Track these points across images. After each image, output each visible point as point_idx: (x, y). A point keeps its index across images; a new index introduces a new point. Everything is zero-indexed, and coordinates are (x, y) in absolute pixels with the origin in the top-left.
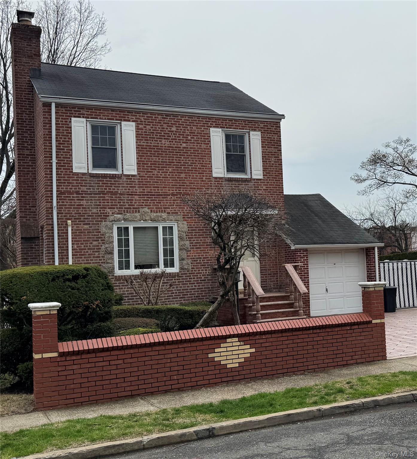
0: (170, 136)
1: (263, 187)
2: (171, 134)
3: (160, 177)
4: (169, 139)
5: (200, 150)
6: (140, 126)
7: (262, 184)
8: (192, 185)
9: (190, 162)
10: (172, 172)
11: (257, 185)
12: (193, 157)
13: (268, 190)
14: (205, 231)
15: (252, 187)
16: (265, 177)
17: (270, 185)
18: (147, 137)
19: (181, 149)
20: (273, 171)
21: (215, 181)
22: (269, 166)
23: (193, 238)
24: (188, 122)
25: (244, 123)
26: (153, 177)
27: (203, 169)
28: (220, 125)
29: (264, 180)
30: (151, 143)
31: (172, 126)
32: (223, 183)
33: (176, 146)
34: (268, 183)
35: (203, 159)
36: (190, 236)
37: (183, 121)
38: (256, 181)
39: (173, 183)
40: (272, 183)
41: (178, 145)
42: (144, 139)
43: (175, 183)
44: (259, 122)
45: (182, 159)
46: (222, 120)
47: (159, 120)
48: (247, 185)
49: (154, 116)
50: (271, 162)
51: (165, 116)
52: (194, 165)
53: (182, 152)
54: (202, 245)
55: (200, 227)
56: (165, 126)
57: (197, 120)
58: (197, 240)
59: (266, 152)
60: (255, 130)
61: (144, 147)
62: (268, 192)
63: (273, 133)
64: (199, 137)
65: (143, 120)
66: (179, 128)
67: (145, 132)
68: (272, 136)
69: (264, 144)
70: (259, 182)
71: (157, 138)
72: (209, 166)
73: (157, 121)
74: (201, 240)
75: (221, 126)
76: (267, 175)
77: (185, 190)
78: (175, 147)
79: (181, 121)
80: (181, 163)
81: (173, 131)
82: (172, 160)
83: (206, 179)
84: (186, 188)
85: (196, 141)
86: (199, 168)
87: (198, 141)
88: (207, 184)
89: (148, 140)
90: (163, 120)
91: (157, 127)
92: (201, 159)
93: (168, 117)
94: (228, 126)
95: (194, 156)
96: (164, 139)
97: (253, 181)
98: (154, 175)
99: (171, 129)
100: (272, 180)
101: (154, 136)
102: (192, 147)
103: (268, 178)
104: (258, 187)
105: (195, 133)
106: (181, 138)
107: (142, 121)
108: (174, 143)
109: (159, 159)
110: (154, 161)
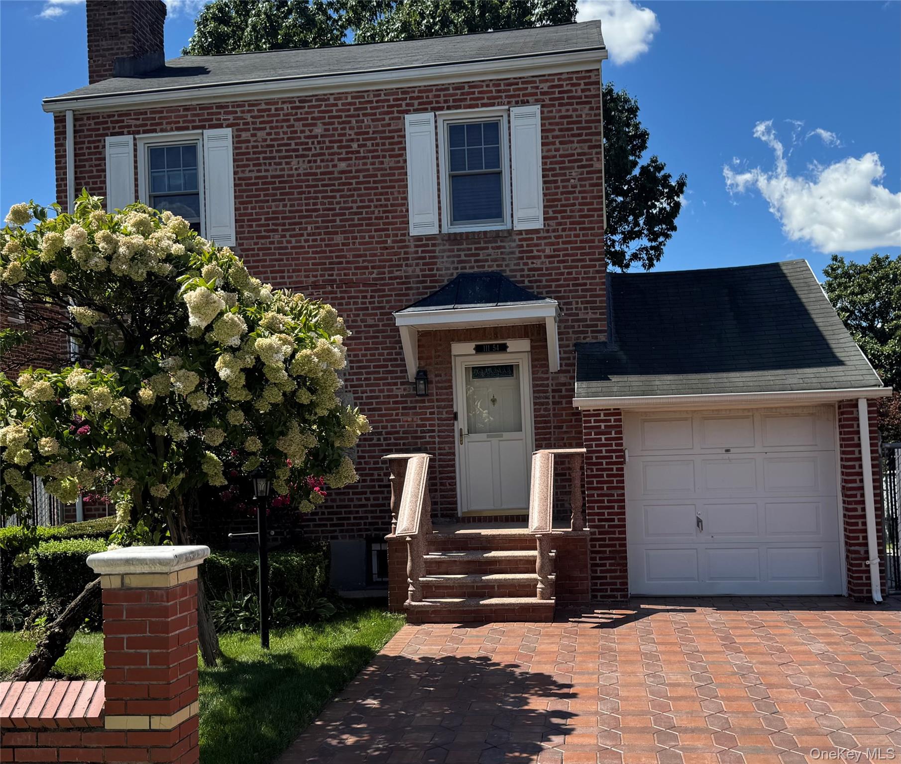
0: (310, 149)
1: (544, 251)
2: (313, 143)
3: (286, 248)
4: (307, 156)
5: (379, 173)
6: (245, 135)
7: (543, 242)
8: (360, 259)
9: (354, 205)
10: (314, 234)
11: (528, 246)
12: (363, 191)
13: (559, 256)
14: (390, 368)
15: (513, 253)
16: (551, 222)
17: (564, 243)
18: (258, 159)
19: (336, 175)
20: (574, 205)
21: (416, 246)
22: (562, 193)
23: (361, 386)
24: (352, 108)
25: (494, 89)
26: (270, 249)
27: (387, 218)
28: (431, 103)
29: (548, 231)
30: (267, 171)
31: (315, 125)
32: (437, 249)
33: (322, 170)
34: (560, 237)
35: (387, 193)
36: (355, 383)
37: (340, 107)
38: (524, 236)
39: (315, 258)
40: (570, 236)
41: (327, 167)
42: (251, 163)
43: (320, 258)
44: (537, 79)
45: (338, 199)
46: (437, 90)
47: (284, 115)
48: (499, 248)
49: (273, 107)
50: (568, 180)
51: (300, 102)
52: (364, 211)
53: (336, 182)
54: (384, 403)
55: (379, 360)
56: (298, 126)
57: (375, 99)
58: (371, 391)
59: (555, 157)
60: (525, 103)
61: (253, 181)
62: (558, 262)
63: (577, 103)
64: (378, 141)
65: (250, 120)
66: (331, 127)
67: (253, 147)
68: (575, 110)
69: (550, 135)
70: (532, 239)
71: (280, 158)
72: (402, 211)
73: (282, 117)
74: (382, 391)
75: (434, 105)
76: (556, 218)
77: (342, 272)
78: (322, 174)
79: (334, 108)
80: (334, 209)
81: (316, 137)
82: (314, 204)
83: (394, 242)
84: (345, 269)
85: (370, 151)
86: (376, 218)
87: (377, 151)
88: (395, 254)
89: (260, 165)
90: (294, 111)
91: (281, 131)
92: (381, 194)
93: (306, 105)
94: (451, 104)
95: (366, 189)
96: (297, 156)
97: (517, 238)
98: (272, 243)
99: (311, 131)
100: (570, 229)
101: (274, 154)
102: (361, 167)
103: (560, 224)
104: (532, 251)
105: (368, 133)
106: (336, 150)
107: (247, 124)
108: (319, 163)
109: (285, 206)
110: (274, 212)
